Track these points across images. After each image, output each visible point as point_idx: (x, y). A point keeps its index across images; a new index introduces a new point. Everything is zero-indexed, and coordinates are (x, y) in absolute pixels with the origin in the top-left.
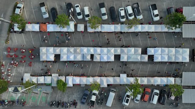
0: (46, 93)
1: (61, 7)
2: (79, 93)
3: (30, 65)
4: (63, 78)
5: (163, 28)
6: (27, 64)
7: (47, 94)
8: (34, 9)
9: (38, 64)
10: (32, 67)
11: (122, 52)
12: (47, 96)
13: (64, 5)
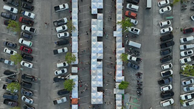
1: (57, 87)
2: (130, 71)
4: (118, 85)
9: (105, 106)
11: (95, 35)
13: (55, 84)
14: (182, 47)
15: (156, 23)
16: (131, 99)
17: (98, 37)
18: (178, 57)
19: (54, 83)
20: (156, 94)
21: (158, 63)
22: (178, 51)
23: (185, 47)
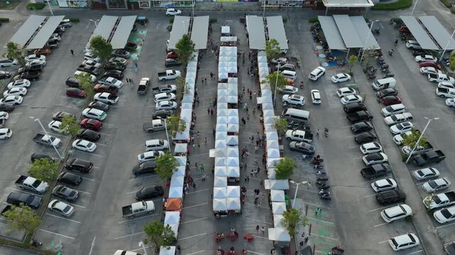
0: (307, 210)
1: (137, 185)
3: (251, 240)
5: (192, 67)
6: (250, 246)
7: (307, 207)
8: (131, 233)
9: (247, 225)
10: (255, 237)
11: (223, 100)
12: (311, 208)
13: (133, 181)
14: (389, 120)
15: (332, 95)
16: (309, 211)
17: (229, 104)
18: (388, 136)
19: (131, 178)
20: (365, 199)
21: (353, 146)
22: (385, 128)
23: (394, 118)
